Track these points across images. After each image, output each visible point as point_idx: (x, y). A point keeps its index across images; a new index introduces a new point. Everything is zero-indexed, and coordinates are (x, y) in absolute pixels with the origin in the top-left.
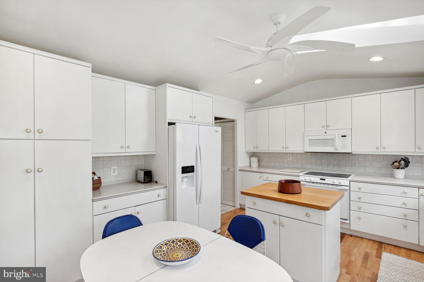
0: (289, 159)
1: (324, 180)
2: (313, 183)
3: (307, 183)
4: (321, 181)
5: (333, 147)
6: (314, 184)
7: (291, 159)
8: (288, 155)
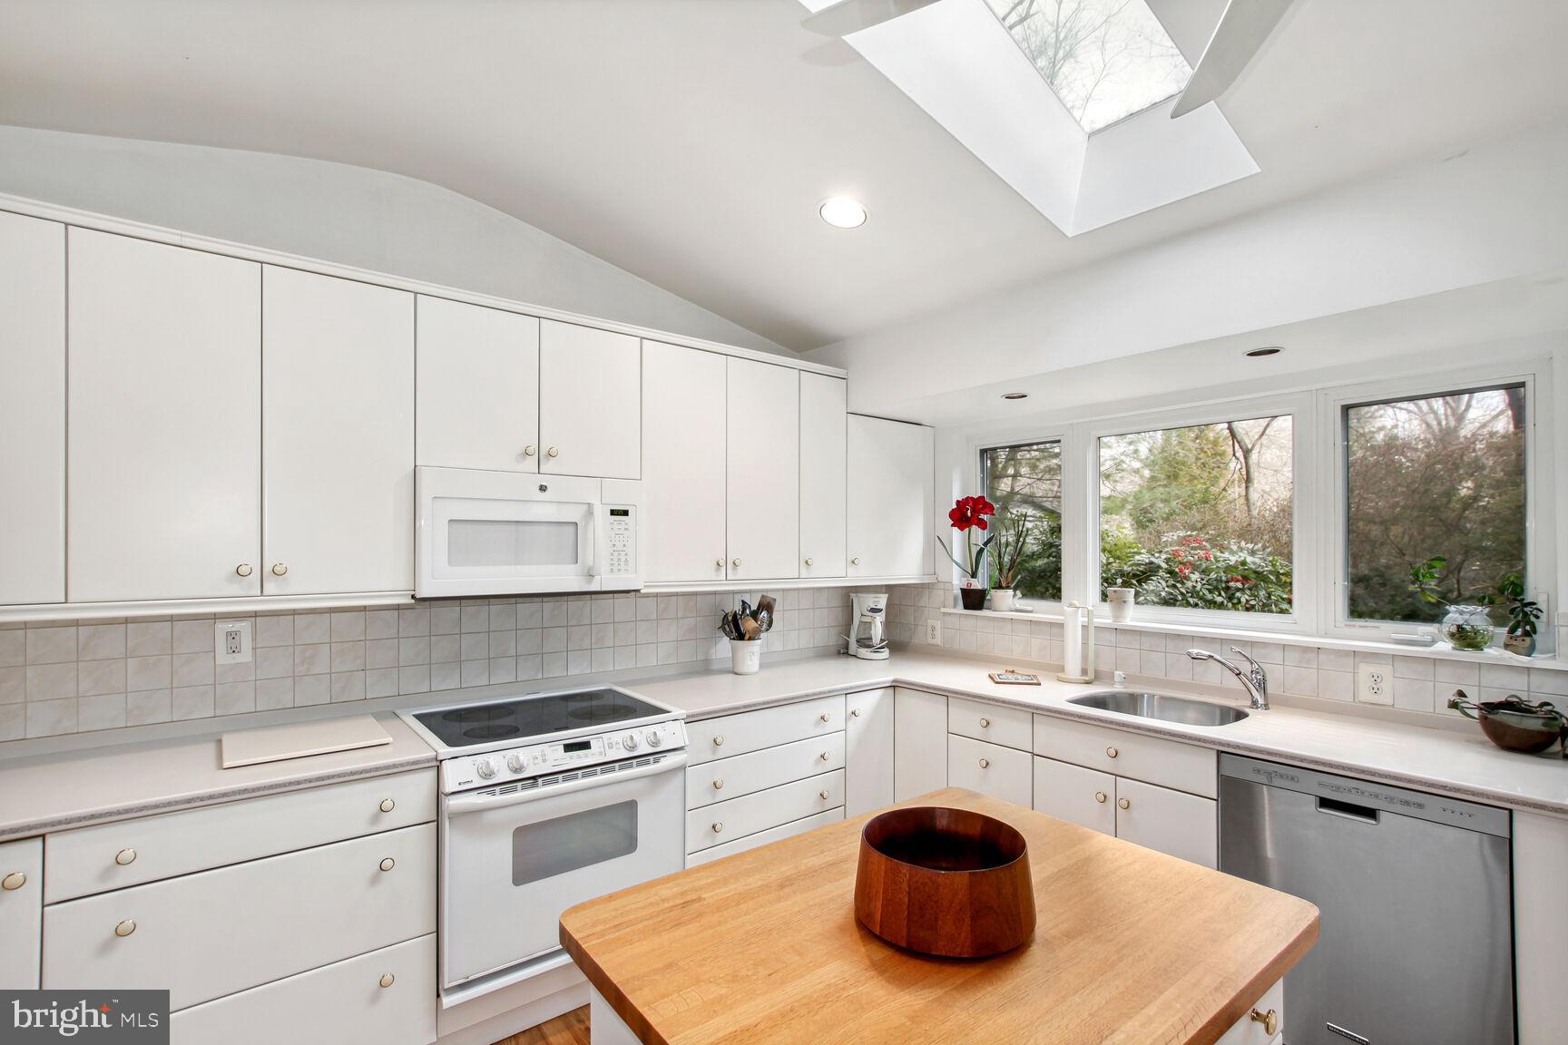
0: (223, 658)
1: (585, 746)
2: (534, 785)
3: (498, 799)
4: (571, 758)
5: (573, 566)
6: (541, 790)
7: (245, 656)
8: (223, 627)
